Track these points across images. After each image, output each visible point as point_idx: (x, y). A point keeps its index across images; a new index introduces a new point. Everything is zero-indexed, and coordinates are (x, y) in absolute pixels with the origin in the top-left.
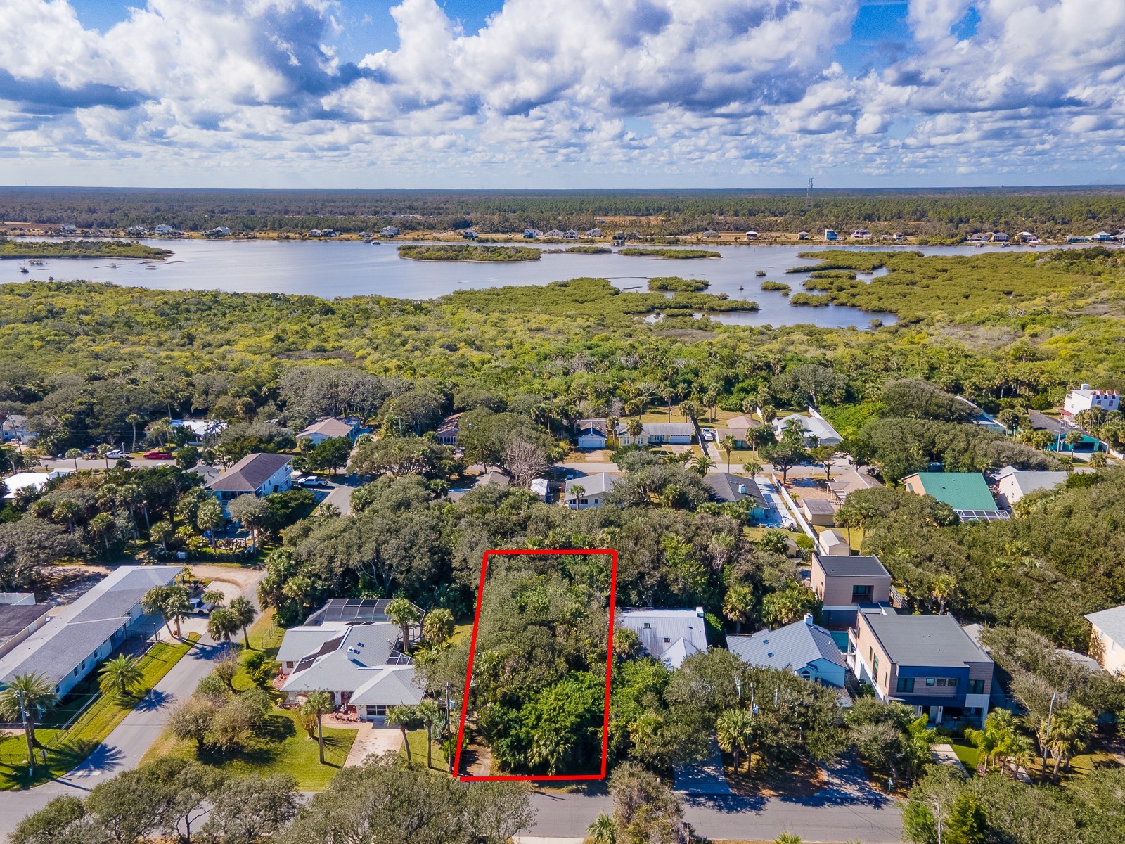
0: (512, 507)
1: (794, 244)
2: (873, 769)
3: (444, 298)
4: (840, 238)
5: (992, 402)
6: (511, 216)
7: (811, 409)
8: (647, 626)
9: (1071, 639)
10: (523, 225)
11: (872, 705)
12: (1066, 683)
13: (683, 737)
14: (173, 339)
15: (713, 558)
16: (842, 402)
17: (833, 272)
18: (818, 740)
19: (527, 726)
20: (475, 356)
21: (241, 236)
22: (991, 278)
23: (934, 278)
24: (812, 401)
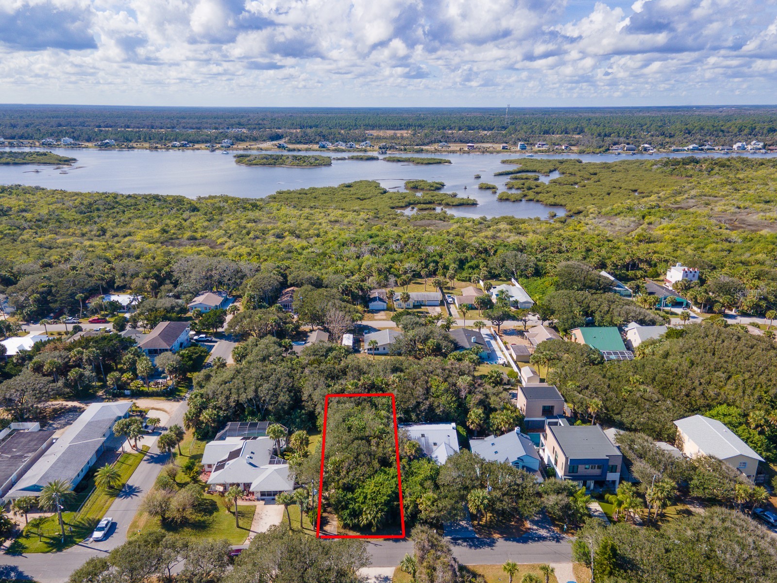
0: (335, 358)
1: (498, 152)
2: (555, 519)
3: (270, 197)
4: (528, 148)
5: (624, 273)
6: (309, 131)
7: (513, 280)
8: (423, 435)
9: (666, 436)
10: (318, 138)
11: (555, 483)
12: (662, 466)
13: (449, 507)
14: (91, 231)
15: (460, 391)
16: (533, 276)
17: (524, 175)
18: (525, 505)
19: (359, 502)
20: (297, 244)
21: (123, 146)
22: (624, 180)
23: (588, 179)
24: (514, 274)
